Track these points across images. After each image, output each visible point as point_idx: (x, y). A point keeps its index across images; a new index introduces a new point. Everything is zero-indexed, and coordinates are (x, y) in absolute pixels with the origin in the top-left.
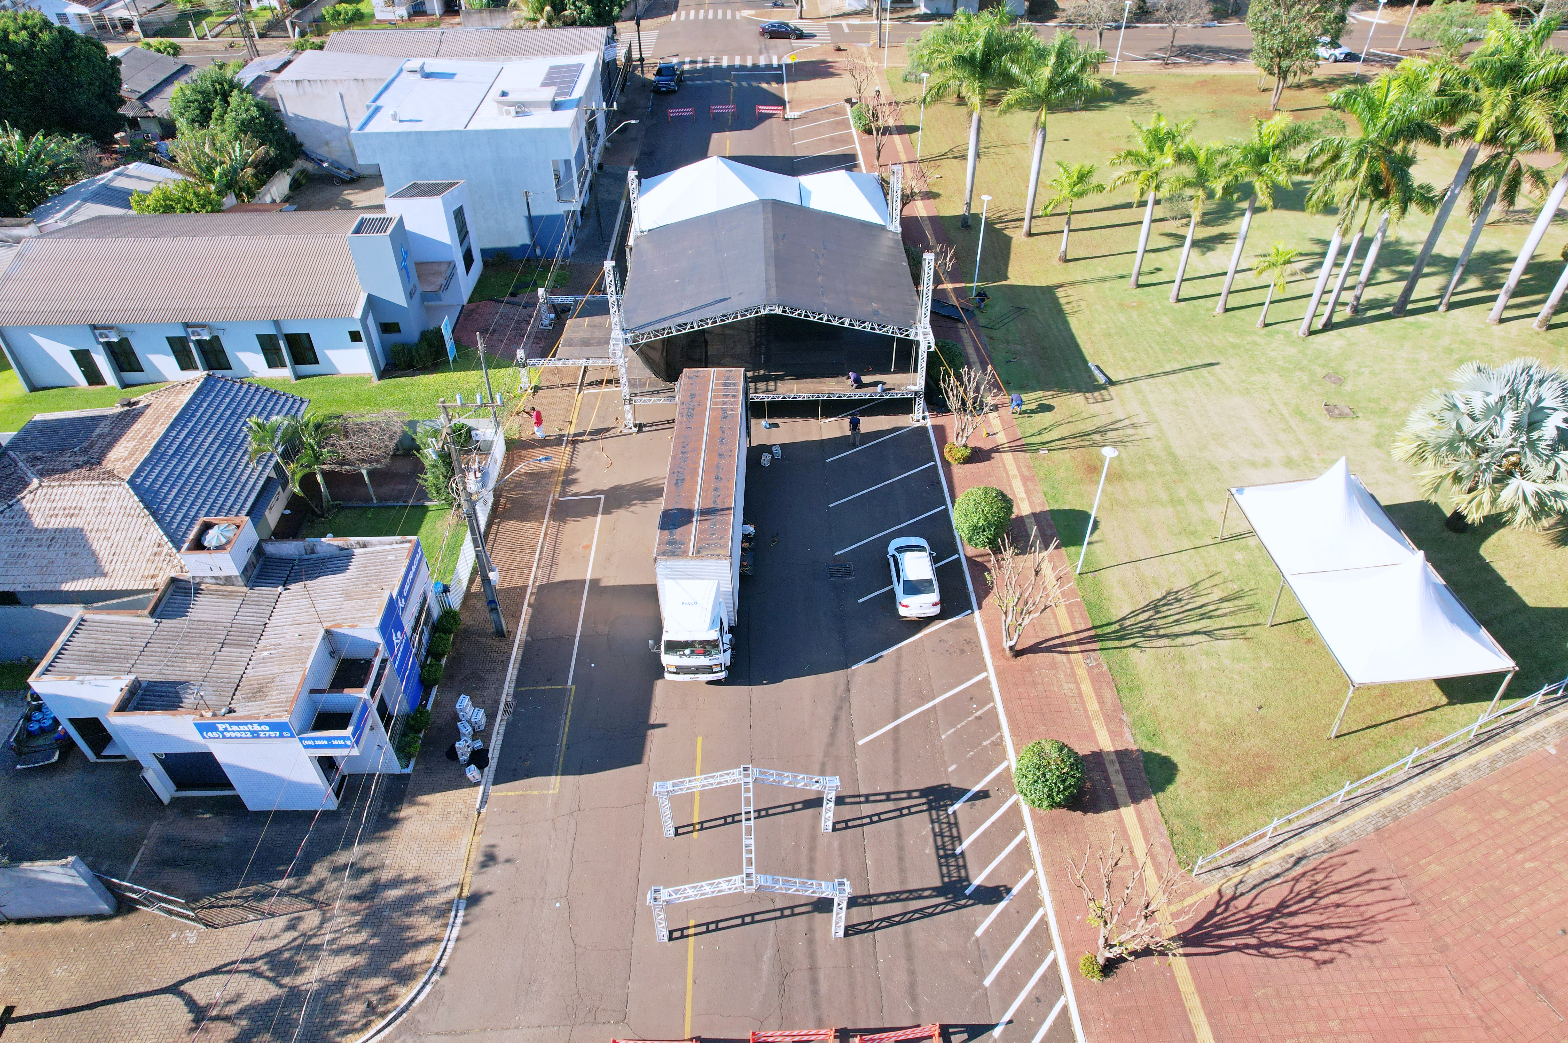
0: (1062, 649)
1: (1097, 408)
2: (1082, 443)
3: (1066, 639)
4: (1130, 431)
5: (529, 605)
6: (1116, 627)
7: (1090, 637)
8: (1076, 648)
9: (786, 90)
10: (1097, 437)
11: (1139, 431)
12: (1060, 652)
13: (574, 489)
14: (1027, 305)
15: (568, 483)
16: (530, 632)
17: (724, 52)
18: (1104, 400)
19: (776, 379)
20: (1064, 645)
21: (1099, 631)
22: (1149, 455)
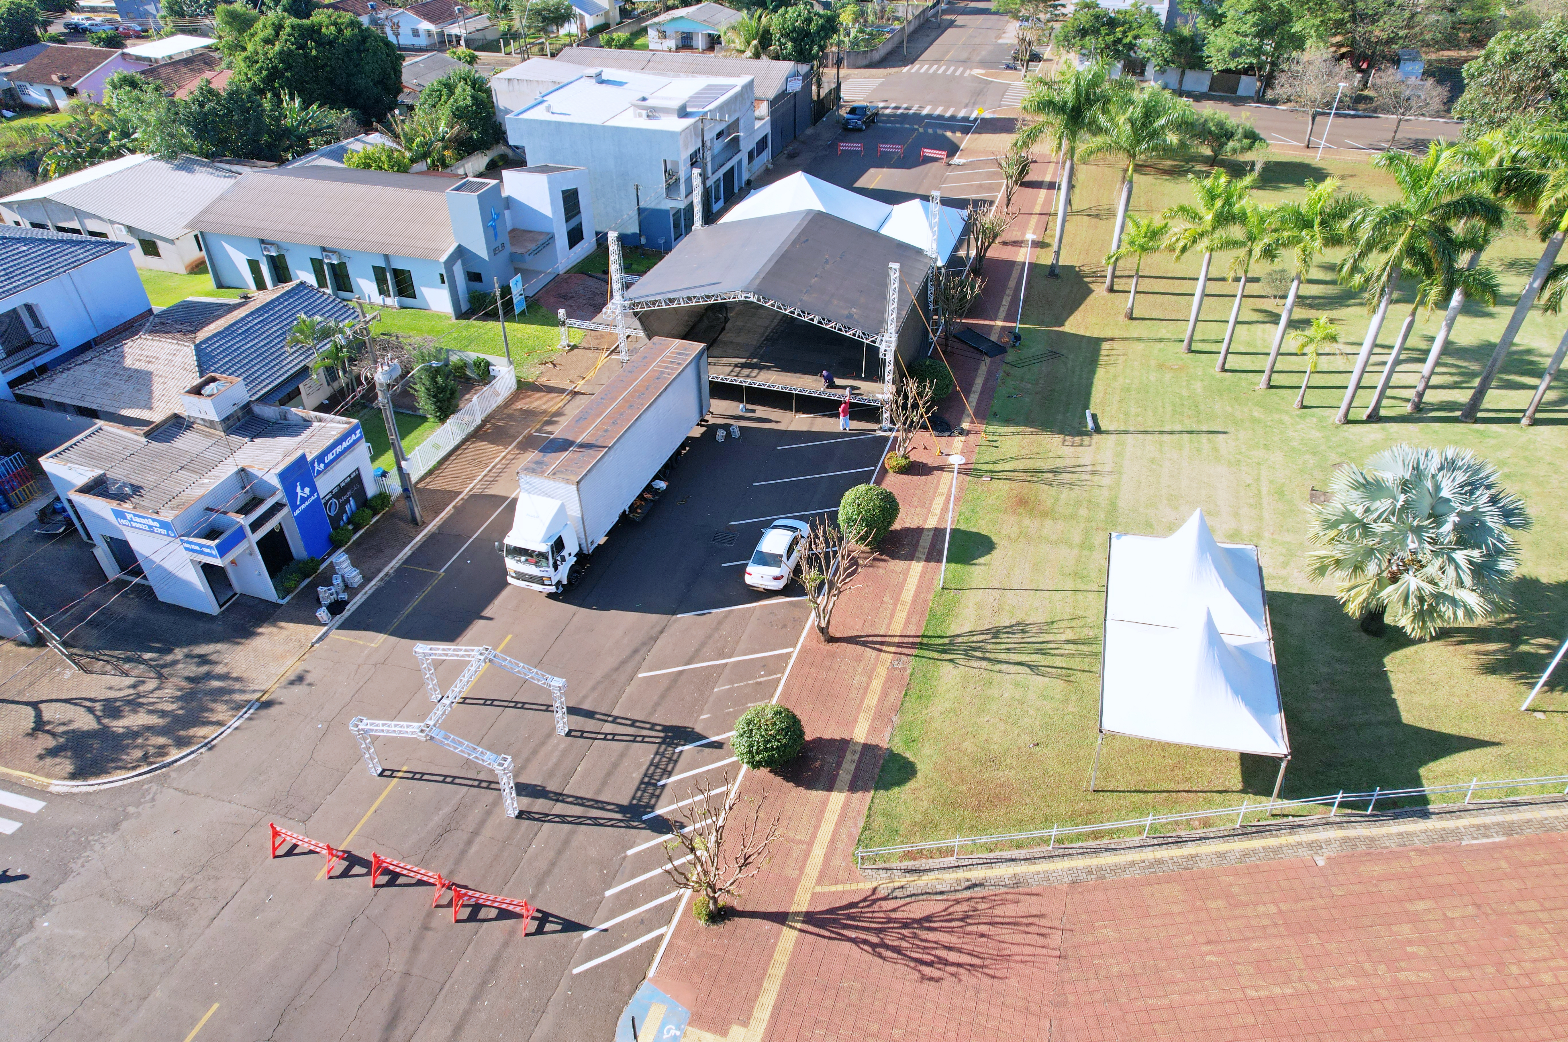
0: (877, 646)
1: (1068, 451)
2: (1029, 478)
3: (887, 639)
4: (1087, 477)
5: (454, 507)
6: (946, 641)
7: (913, 643)
8: (893, 649)
9: (966, 141)
10: (1050, 476)
11: (1096, 478)
12: (874, 649)
13: (549, 428)
14: (1064, 352)
15: (550, 422)
16: (440, 528)
17: (929, 102)
18: (1081, 445)
19: (761, 368)
20: (882, 643)
21: (925, 640)
22: (1090, 501)
